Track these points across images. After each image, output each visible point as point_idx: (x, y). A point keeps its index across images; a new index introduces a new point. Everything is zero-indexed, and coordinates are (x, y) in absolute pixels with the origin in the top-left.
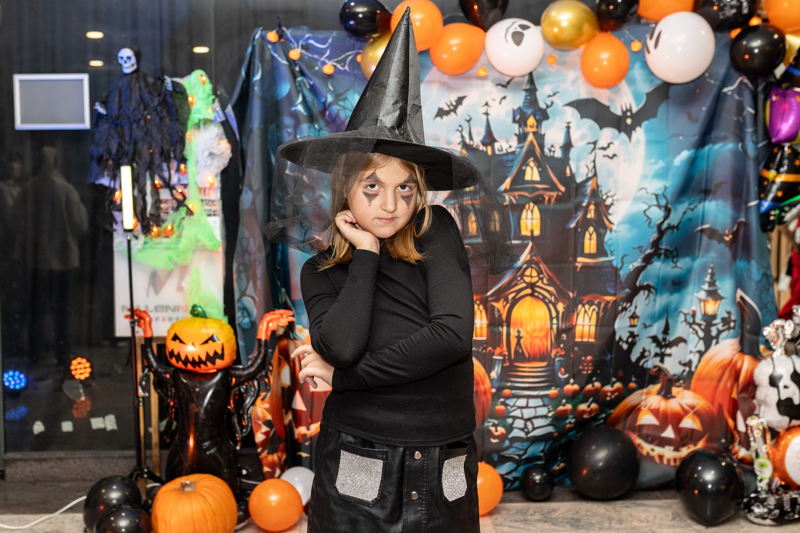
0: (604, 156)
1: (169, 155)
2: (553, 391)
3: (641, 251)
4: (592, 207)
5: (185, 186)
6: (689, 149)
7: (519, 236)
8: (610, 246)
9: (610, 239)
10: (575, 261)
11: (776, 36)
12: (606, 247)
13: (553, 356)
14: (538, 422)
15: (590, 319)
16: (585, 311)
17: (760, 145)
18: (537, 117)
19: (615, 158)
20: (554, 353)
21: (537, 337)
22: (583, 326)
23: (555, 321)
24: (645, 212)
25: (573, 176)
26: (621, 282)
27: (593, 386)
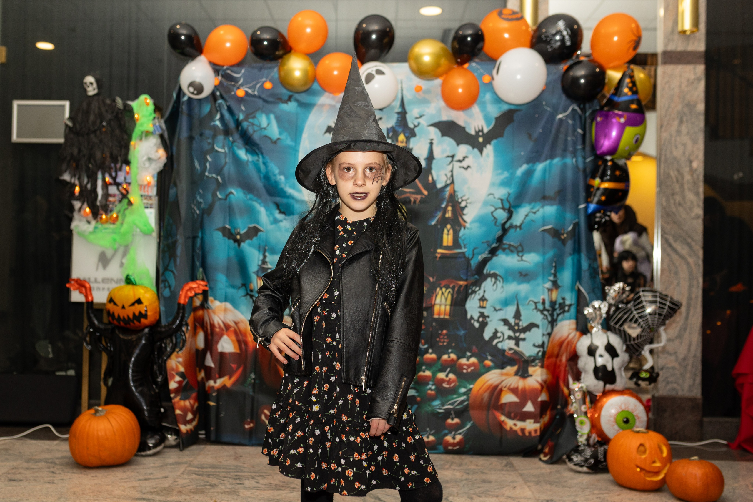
0: (460, 167)
1: (117, 158)
3: (488, 245)
4: (450, 208)
5: (129, 184)
6: (528, 163)
8: (463, 240)
9: (464, 235)
10: (435, 252)
11: (598, 70)
12: (460, 241)
16: (443, 294)
17: (588, 160)
18: (407, 135)
19: (469, 169)
22: (440, 305)
24: (492, 213)
25: (434, 183)
26: (471, 269)
27: (449, 357)
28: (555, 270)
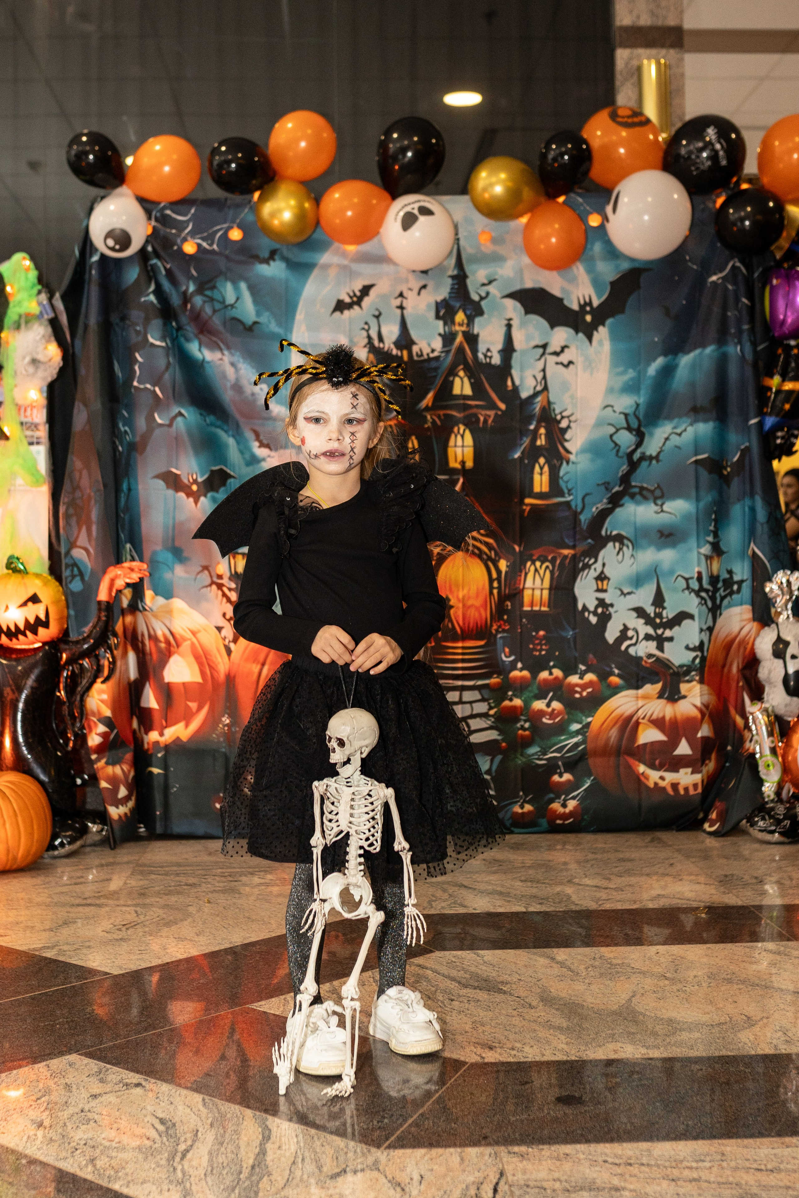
0: (557, 364)
2: (494, 680)
3: (607, 489)
4: (543, 431)
6: (665, 355)
7: (446, 469)
8: (567, 482)
9: (567, 473)
10: (522, 502)
11: (772, 204)
12: (562, 484)
13: (494, 632)
14: (475, 724)
15: (542, 580)
16: (536, 570)
17: (760, 348)
18: (469, 312)
19: (572, 367)
20: (495, 627)
21: (472, 606)
22: (533, 589)
23: (495, 584)
24: (612, 437)
25: (516, 390)
26: (581, 529)
27: (551, 674)
28: (715, 526)
